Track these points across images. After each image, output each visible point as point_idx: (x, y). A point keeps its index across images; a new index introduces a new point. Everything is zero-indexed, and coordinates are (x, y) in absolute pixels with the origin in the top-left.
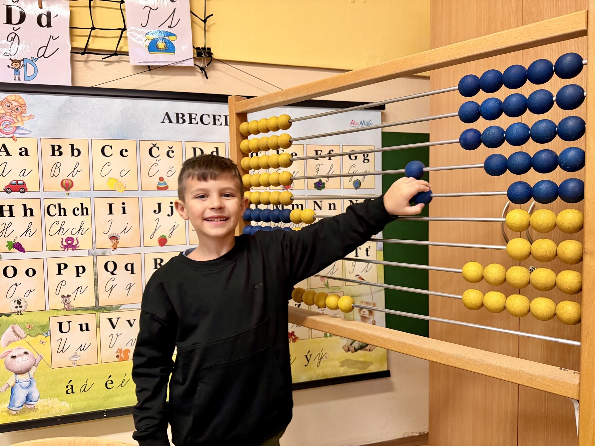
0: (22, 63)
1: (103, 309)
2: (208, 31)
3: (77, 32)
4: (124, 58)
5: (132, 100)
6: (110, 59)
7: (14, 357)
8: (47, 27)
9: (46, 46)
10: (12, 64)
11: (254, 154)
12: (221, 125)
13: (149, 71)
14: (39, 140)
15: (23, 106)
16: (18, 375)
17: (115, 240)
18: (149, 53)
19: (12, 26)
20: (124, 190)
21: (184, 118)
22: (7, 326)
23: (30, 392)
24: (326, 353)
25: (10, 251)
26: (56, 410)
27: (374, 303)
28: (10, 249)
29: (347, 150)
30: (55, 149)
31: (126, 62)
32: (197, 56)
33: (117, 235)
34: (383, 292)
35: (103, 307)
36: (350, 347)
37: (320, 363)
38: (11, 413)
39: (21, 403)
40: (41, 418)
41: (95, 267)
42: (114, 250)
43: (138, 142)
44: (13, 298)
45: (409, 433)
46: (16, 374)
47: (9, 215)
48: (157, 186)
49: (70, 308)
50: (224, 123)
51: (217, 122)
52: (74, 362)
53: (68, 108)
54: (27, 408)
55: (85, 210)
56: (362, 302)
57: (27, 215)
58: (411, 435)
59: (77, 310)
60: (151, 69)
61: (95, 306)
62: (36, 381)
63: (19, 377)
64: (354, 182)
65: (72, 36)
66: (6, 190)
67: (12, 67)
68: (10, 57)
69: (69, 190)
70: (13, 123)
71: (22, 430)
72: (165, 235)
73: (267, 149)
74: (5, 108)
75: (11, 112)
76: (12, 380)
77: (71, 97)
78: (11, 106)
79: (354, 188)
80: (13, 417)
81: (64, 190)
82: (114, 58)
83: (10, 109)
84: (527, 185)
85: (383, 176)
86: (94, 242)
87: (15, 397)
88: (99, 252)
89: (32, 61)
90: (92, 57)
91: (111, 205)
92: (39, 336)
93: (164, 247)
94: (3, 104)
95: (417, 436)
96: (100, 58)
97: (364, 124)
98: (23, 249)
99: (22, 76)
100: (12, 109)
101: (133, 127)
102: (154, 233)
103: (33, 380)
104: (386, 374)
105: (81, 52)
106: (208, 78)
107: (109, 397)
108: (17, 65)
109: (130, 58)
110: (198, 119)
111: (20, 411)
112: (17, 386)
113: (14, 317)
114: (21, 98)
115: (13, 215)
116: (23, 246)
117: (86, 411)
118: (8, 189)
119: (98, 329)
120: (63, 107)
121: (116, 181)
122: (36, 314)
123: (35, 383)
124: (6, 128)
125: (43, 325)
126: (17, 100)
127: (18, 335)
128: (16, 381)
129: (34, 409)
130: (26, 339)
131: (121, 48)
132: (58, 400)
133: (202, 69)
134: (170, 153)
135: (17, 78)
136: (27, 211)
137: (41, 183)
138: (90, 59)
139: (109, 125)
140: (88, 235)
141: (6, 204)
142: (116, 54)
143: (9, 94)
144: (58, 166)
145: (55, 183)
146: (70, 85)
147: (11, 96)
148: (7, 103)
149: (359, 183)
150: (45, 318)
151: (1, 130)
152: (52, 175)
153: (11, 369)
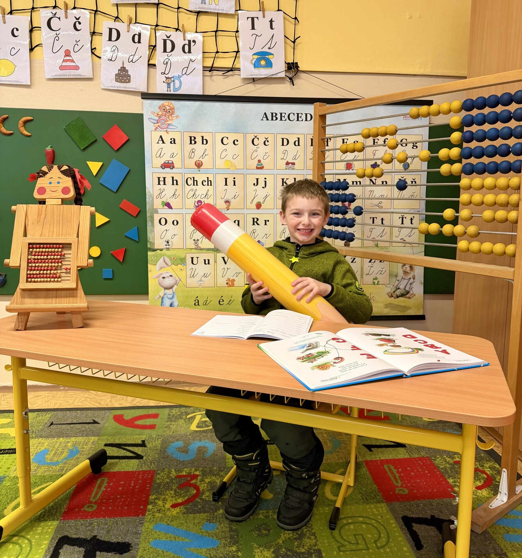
0: (172, 79)
3: (207, 55)
4: (237, 73)
5: (241, 104)
6: (227, 74)
7: (164, 278)
8: (188, 53)
9: (187, 66)
10: (166, 80)
12: (302, 120)
13: (253, 82)
14: (182, 134)
15: (173, 110)
17: (229, 204)
18: (253, 68)
19: (167, 54)
20: (235, 169)
21: (276, 116)
22: (160, 257)
23: (172, 302)
28: (163, 207)
30: (192, 139)
31: (238, 76)
32: (288, 69)
33: (230, 200)
35: (219, 250)
36: (393, 294)
42: (227, 210)
43: (245, 135)
44: (165, 239)
46: (165, 289)
47: (163, 184)
48: (256, 166)
49: (198, 248)
50: (304, 119)
51: (299, 118)
52: (200, 284)
53: (200, 110)
55: (209, 182)
57: (174, 184)
59: (203, 250)
60: (254, 80)
61: (214, 248)
63: (167, 291)
64: (404, 164)
65: (204, 58)
66: (161, 167)
67: (166, 82)
68: (165, 75)
69: (200, 168)
70: (167, 121)
72: (260, 201)
74: (161, 111)
75: (166, 113)
76: (162, 293)
77: (202, 103)
78: (165, 109)
79: (404, 169)
81: (197, 168)
82: (230, 73)
86: (215, 204)
87: (164, 304)
89: (178, 77)
91: (226, 179)
92: (179, 265)
93: (259, 210)
94: (161, 108)
96: (221, 74)
98: (171, 207)
99: (172, 89)
100: (166, 111)
101: (242, 123)
102: (253, 199)
104: (422, 318)
105: (209, 70)
106: (294, 85)
108: (169, 81)
109: (241, 73)
110: (286, 117)
112: (165, 297)
113: (165, 251)
114: (171, 104)
115: (166, 184)
116: (171, 205)
118: (163, 166)
119: (216, 264)
121: (230, 162)
122: (178, 251)
123: (176, 296)
124: (163, 125)
125: (182, 258)
126: (169, 105)
127: (167, 264)
128: (165, 293)
130: (171, 266)
131: (236, 65)
133: (290, 79)
134: (267, 143)
135: (169, 90)
136: (175, 182)
137: (183, 162)
138: (214, 74)
139: (227, 122)
140: (211, 199)
141: (162, 176)
142: (232, 70)
143: (164, 101)
144: (194, 151)
145: (191, 163)
146: (202, 94)
147: (166, 103)
148: (163, 107)
149: (408, 165)
150: (183, 253)
151: (159, 126)
152: (190, 158)
153: (162, 285)
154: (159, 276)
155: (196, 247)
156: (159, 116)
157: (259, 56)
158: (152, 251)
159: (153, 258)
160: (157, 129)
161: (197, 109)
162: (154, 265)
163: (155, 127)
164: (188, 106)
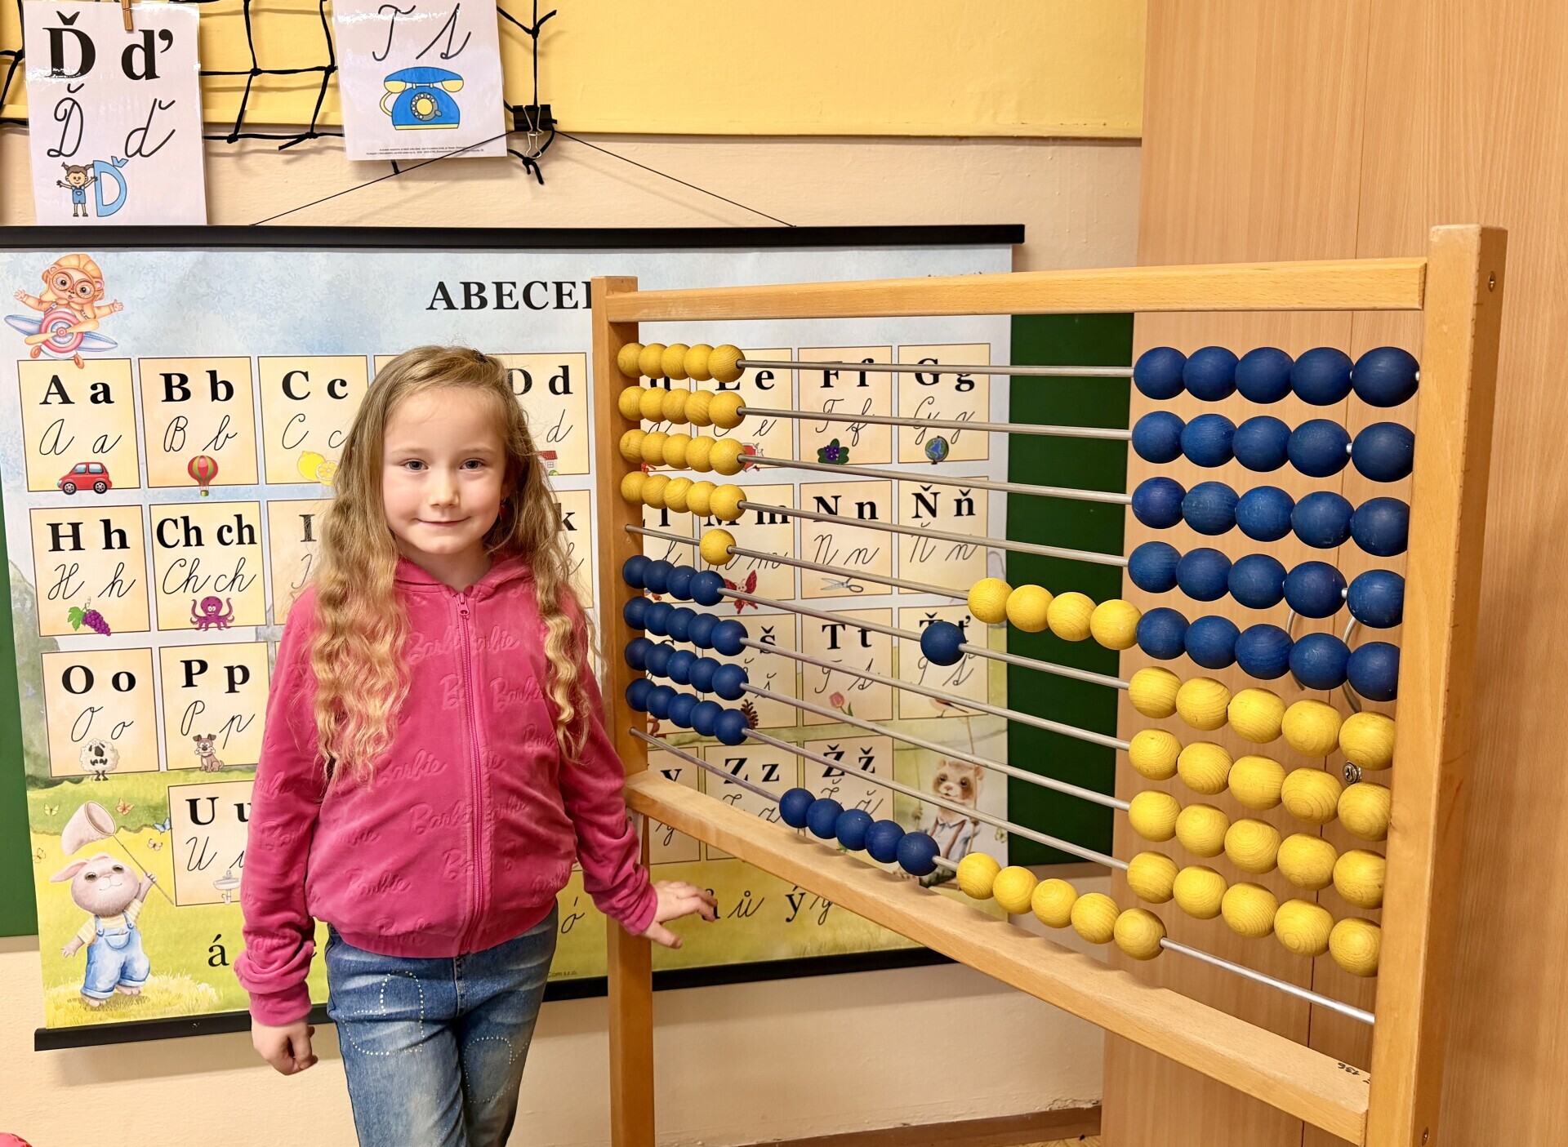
0: (90, 173)
2: (543, 54)
3: (218, 82)
4: (333, 141)
5: (355, 254)
6: (299, 147)
7: (91, 877)
8: (147, 79)
9: (145, 126)
10: (68, 176)
12: (576, 306)
13: (396, 174)
14: (135, 366)
15: (97, 282)
16: (102, 920)
18: (393, 127)
19: (65, 81)
21: (483, 294)
22: (74, 806)
23: (128, 959)
25: (76, 630)
26: (188, 1003)
28: (76, 627)
29: (910, 357)
30: (174, 384)
31: (336, 152)
32: (516, 129)
34: (1003, 738)
37: (828, 917)
38: (88, 1005)
39: (110, 981)
40: (154, 1018)
43: (370, 360)
46: (97, 916)
47: (72, 547)
49: (215, 765)
50: (583, 303)
51: (566, 299)
52: (225, 892)
53: (200, 281)
54: (122, 993)
55: (246, 532)
56: (945, 763)
57: (113, 546)
59: (231, 771)
60: (399, 168)
62: (142, 932)
63: (104, 923)
64: (930, 443)
65: (205, 91)
66: (63, 487)
67: (68, 183)
68: (62, 159)
69: (208, 482)
74: (53, 287)
75: (70, 296)
76: (88, 930)
77: (207, 253)
78: (68, 282)
79: (930, 460)
80: (93, 1012)
81: (198, 484)
82: (307, 145)
83: (66, 290)
85: (1010, 437)
86: (269, 610)
87: (95, 969)
89: (114, 166)
90: (253, 144)
91: (307, 519)
92: (145, 828)
94: (51, 277)
96: (274, 147)
98: (106, 626)
99: (91, 205)
100: (72, 290)
101: (359, 322)
103: (135, 932)
105: (228, 135)
106: (544, 181)
108: (79, 178)
109: (347, 142)
110: (518, 295)
111: (108, 1000)
112: (101, 944)
113: (89, 784)
114: (90, 261)
115: (82, 546)
116: (106, 620)
118: (67, 485)
121: (321, 460)
122: (137, 779)
123: (140, 938)
124: (60, 337)
125: (156, 805)
126: (81, 266)
127: (99, 828)
128: (97, 931)
129: (139, 998)
130: (115, 835)
131: (326, 115)
132: (191, 979)
133: (528, 162)
135: (80, 212)
136: (114, 538)
137: (143, 467)
138: (249, 149)
139: (301, 320)
140: (254, 593)
141: (65, 520)
142: (312, 135)
143: (63, 254)
144: (182, 423)
145: (175, 468)
146: (203, 222)
147: (68, 258)
148: (59, 275)
149: (944, 446)
150: (158, 788)
151: (48, 343)
152: (168, 449)
153: (86, 903)
154: (72, 874)
155: (206, 764)
157: (409, 85)
158: (43, 786)
159: (48, 812)
160: (39, 353)
161: (187, 278)
162: (51, 835)
163: (33, 346)
164: (152, 266)
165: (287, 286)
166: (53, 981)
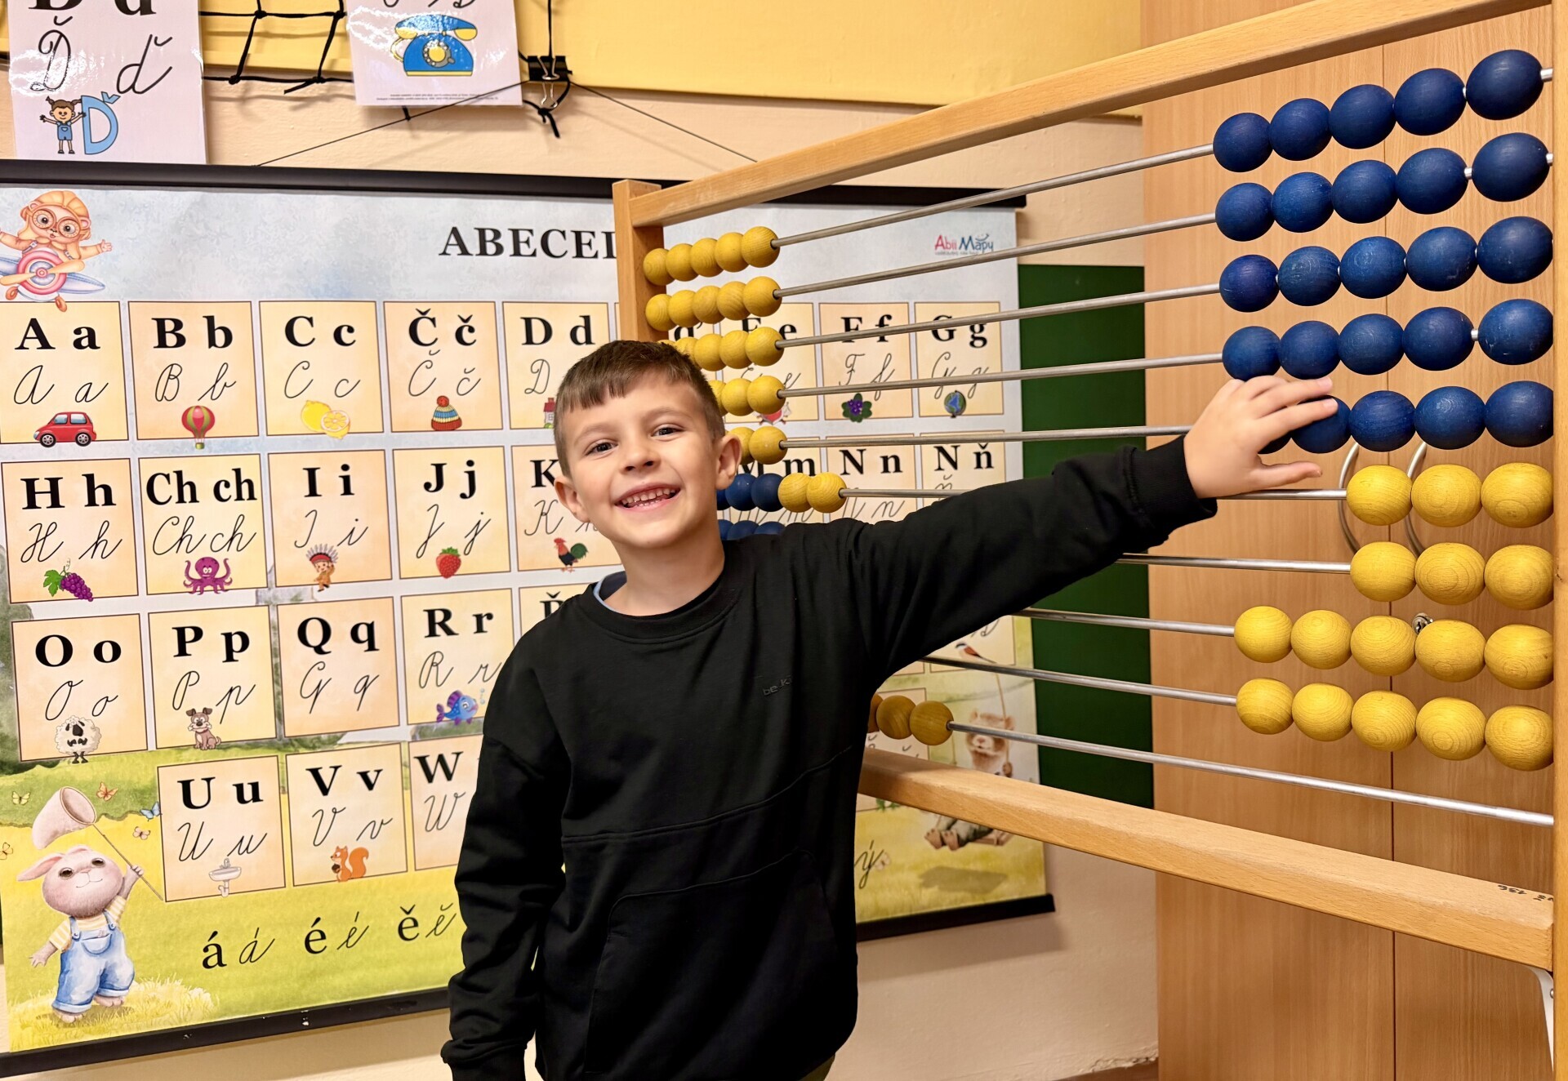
0: (78, 108)
1: (295, 743)
2: (557, 13)
3: (219, 24)
4: (341, 88)
5: (364, 198)
6: (304, 92)
7: (66, 873)
8: (142, 14)
9: (139, 62)
10: (53, 110)
11: (684, 332)
12: (596, 256)
13: (406, 121)
14: (125, 308)
15: (82, 220)
16: (78, 921)
17: (326, 564)
18: (404, 73)
19: (51, 14)
20: (346, 431)
21: (498, 241)
22: (47, 793)
23: (109, 965)
24: (882, 852)
25: (53, 596)
26: (178, 1012)
27: (1008, 715)
28: (53, 592)
29: (926, 316)
30: (167, 329)
31: (344, 100)
32: (531, 79)
33: (330, 550)
34: (1032, 687)
35: (296, 740)
36: (946, 835)
37: (868, 879)
38: (61, 1021)
39: (88, 992)
40: (140, 1032)
41: (275, 634)
42: (323, 590)
43: (380, 307)
44: (64, 719)
45: (1108, 1061)
46: (73, 917)
47: (50, 504)
48: (432, 420)
49: (212, 742)
50: (603, 252)
51: (585, 249)
52: (222, 883)
53: (197, 222)
54: (102, 1005)
55: (245, 487)
56: (976, 715)
57: (97, 503)
58: (1113, 1066)
59: (229, 747)
60: (411, 115)
61: (274, 736)
62: (125, 934)
63: (81, 925)
64: (949, 397)
65: (206, 36)
66: (40, 439)
67: (53, 118)
68: (47, 93)
69: (204, 434)
70: (57, 265)
71: (91, 1065)
72: (454, 548)
73: (716, 317)
74: (33, 225)
75: (52, 235)
76: (61, 933)
77: (206, 194)
78: (50, 220)
79: (949, 414)
80: (66, 1030)
81: (191, 434)
82: (315, 89)
83: (47, 228)
84: (1401, 401)
85: (1023, 383)
86: (270, 571)
87: (70, 979)
88: (285, 595)
89: (104, 102)
90: (259, 87)
91: (312, 473)
92: (130, 815)
93: (453, 577)
94: (31, 214)
95: (1129, 1068)
96: (280, 91)
97: (970, 246)
98: (88, 590)
99: (78, 142)
100: (55, 228)
101: (367, 267)
102: (426, 542)
103: (117, 934)
104: (1043, 905)
105: (229, 77)
106: (561, 135)
107: (314, 974)
108: (66, 113)
109: (356, 88)
110: (536, 243)
111: (85, 1014)
112: (76, 950)
113: (65, 767)
114: (75, 198)
115: (61, 504)
116: (88, 584)
117: (256, 1011)
118: (45, 437)
119: (284, 797)
120: (184, 220)
121: (328, 410)
122: (122, 760)
123: (123, 940)
124: (40, 277)
125: (142, 788)
126: (65, 204)
127: (76, 817)
128: (73, 935)
129: (122, 1010)
130: (96, 824)
131: (333, 62)
132: (182, 984)
133: (544, 112)
134: (467, 336)
135: (66, 149)
136: (97, 492)
137: (132, 418)
138: (254, 93)
139: (306, 263)
140: (254, 552)
141: (42, 474)
142: (320, 80)
143: (47, 191)
144: (176, 371)
145: (169, 417)
146: (202, 161)
147: (52, 195)
148: (39, 212)
149: (962, 401)
150: (146, 768)
151: (25, 283)
152: (159, 399)
153: (60, 904)
154: (44, 871)
155: (201, 741)
156: (23, 245)
158: (10, 771)
159: (16, 801)
160: (15, 295)
161: (182, 219)
162: (20, 826)
163: (8, 287)
164: (144, 206)
165: (292, 228)
166: (18, 995)
